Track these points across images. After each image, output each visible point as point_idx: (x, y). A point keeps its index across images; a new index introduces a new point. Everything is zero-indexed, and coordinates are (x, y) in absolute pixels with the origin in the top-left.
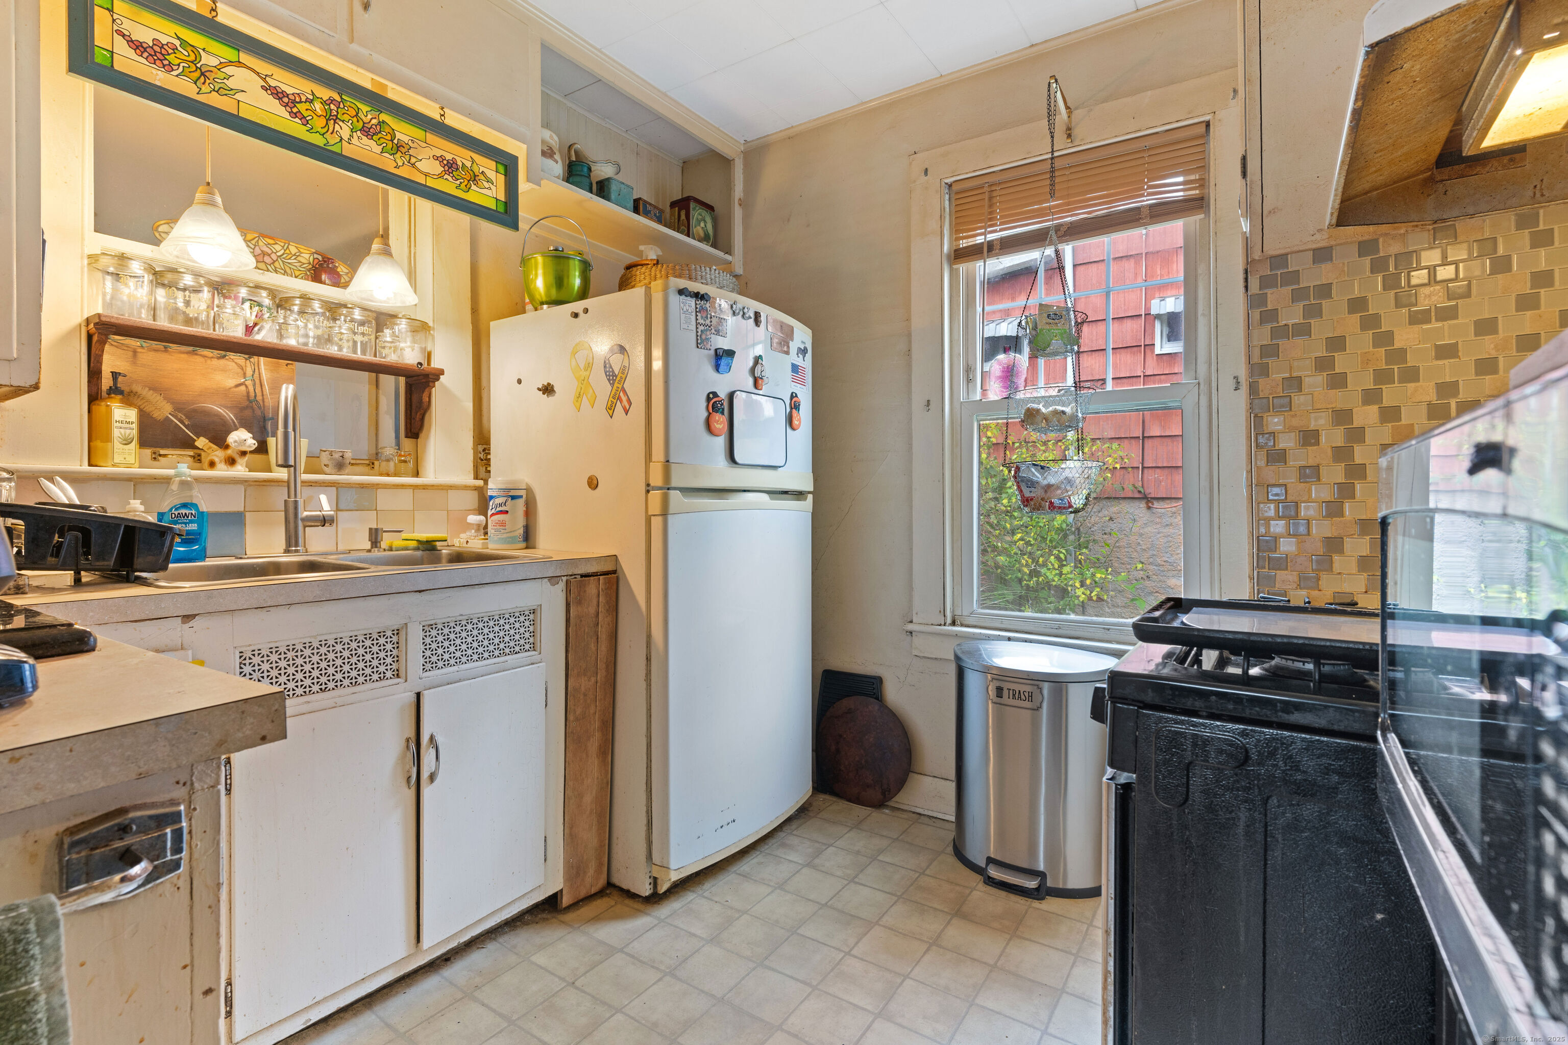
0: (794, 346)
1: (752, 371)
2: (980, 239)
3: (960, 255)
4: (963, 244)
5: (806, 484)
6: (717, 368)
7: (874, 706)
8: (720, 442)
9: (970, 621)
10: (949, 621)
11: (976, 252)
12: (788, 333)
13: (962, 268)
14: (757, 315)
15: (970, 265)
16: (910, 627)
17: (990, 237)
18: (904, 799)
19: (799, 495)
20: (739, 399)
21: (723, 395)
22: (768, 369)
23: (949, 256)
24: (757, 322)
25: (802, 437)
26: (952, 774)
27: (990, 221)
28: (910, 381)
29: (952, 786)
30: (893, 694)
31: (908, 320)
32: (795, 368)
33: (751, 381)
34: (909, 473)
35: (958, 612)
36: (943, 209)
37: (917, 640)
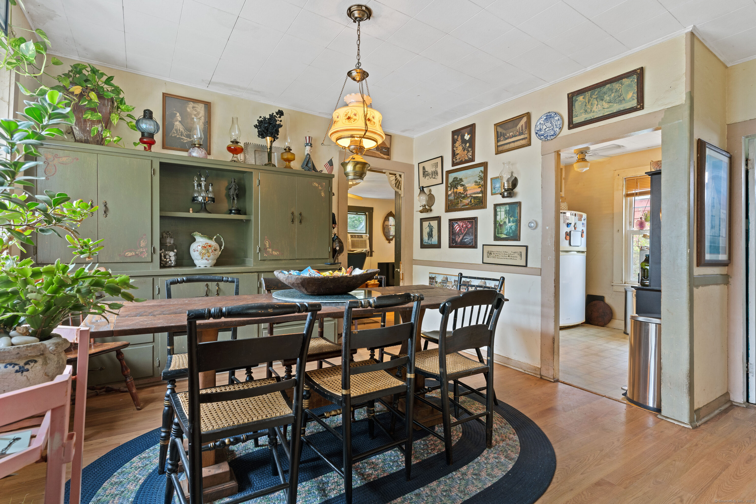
0: (583, 219)
1: (574, 226)
2: (634, 192)
3: (628, 195)
4: (629, 192)
5: (585, 249)
6: (568, 227)
7: (602, 303)
8: (568, 241)
9: (630, 283)
10: (624, 283)
11: (632, 195)
12: (581, 216)
13: (629, 198)
14: (575, 214)
15: (631, 198)
16: (612, 284)
17: (636, 191)
18: (611, 325)
19: (583, 252)
20: (572, 233)
21: (568, 232)
22: (577, 226)
23: (625, 195)
24: (575, 216)
25: (584, 239)
26: (624, 319)
27: (637, 187)
28: (613, 225)
29: (624, 322)
30: (608, 300)
31: (613, 210)
32: (583, 224)
33: (574, 228)
34: (613, 247)
35: (626, 281)
36: (623, 184)
37: (614, 287)
